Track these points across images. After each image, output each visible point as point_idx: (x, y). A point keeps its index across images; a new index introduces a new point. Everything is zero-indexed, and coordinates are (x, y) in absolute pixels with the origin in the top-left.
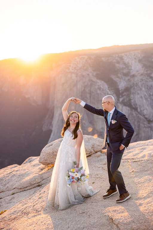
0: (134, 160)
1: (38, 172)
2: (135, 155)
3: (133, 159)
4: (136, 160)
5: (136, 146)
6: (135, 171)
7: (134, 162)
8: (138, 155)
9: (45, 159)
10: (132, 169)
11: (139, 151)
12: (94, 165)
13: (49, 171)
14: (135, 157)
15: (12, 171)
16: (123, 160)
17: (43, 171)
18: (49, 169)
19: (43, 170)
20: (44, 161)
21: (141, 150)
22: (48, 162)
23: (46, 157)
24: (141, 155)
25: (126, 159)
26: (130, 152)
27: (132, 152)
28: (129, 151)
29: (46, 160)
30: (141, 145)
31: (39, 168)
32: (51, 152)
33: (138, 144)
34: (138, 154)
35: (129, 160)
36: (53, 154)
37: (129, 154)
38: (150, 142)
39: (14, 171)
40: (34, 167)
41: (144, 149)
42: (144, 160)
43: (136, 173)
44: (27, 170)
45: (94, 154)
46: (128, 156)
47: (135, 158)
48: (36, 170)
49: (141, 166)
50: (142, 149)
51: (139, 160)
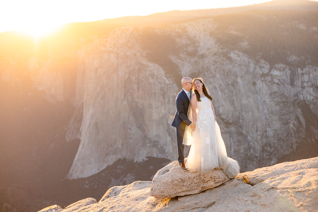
0: (297, 190)
1: (150, 210)
2: (294, 183)
3: (294, 188)
4: (300, 190)
5: (286, 170)
6: (304, 204)
7: (298, 192)
8: (298, 182)
9: (162, 190)
10: (299, 202)
11: (297, 177)
12: (237, 198)
13: (167, 206)
14: (295, 185)
15: (102, 208)
16: (280, 190)
17: (158, 208)
18: (166, 205)
19: (157, 206)
20: (160, 194)
21: (299, 176)
22: (165, 195)
23: (162, 188)
24: (303, 182)
25: (283, 189)
26: (284, 179)
27: (287, 178)
28: (281, 177)
29: (162, 192)
30: (292, 168)
31: (148, 203)
32: (170, 180)
33: (286, 166)
34: (298, 180)
35: (289, 190)
36: (173, 183)
37: (284, 181)
38: (303, 164)
39: (104, 208)
40: (138, 201)
41: (303, 173)
42: (313, 190)
43: (307, 207)
44: (130, 207)
45: (228, 181)
46: (283, 184)
47: (296, 187)
48: (144, 206)
49: (311, 197)
50: (300, 174)
51: (304, 190)
